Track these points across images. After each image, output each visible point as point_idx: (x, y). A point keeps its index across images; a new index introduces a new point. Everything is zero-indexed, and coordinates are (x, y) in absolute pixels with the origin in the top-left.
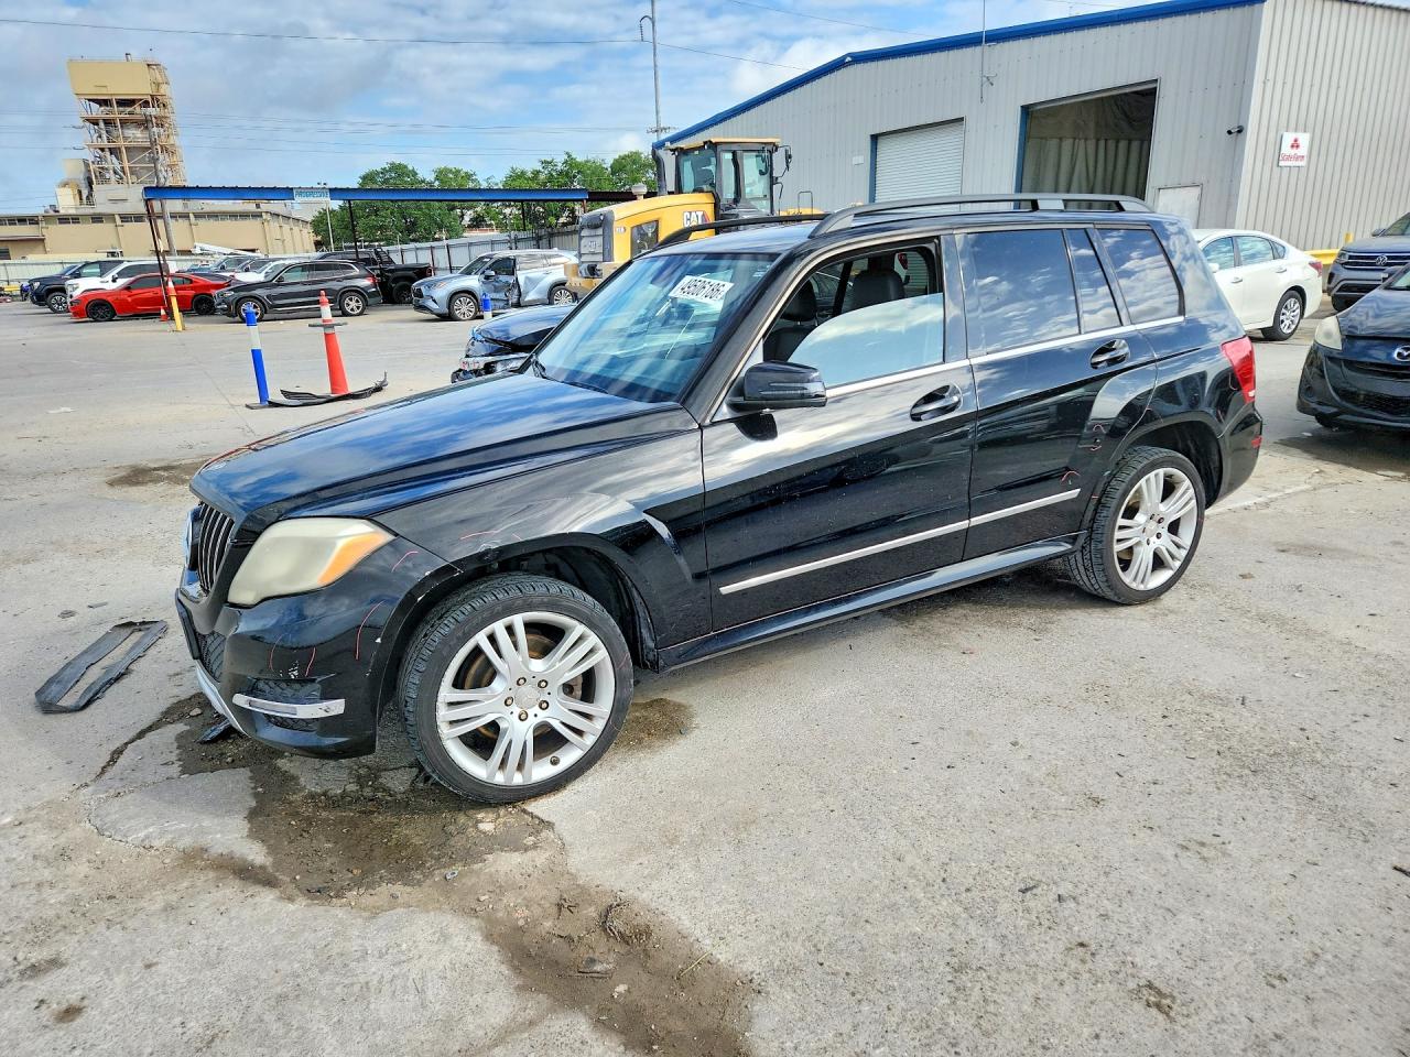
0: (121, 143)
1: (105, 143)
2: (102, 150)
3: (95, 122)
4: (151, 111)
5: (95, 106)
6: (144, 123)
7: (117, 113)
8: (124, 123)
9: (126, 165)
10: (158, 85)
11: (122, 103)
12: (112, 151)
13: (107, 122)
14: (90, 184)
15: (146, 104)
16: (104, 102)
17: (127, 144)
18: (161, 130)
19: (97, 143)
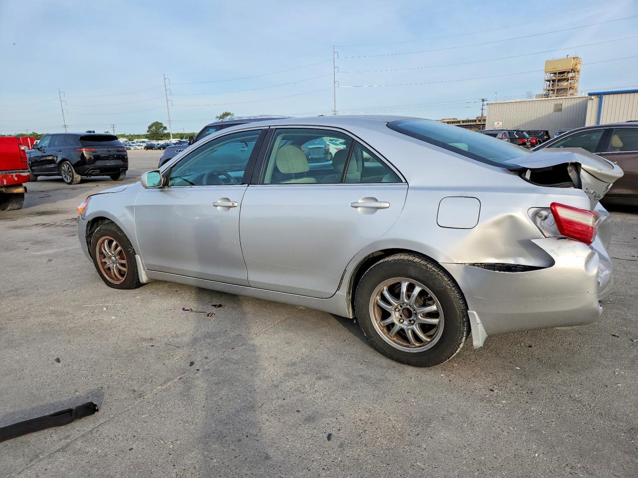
0: (556, 88)
1: (551, 88)
2: (549, 90)
3: (549, 81)
4: (570, 75)
5: (551, 75)
6: (567, 80)
7: (557, 77)
8: (559, 81)
9: (555, 95)
10: (576, 65)
11: (560, 73)
12: (552, 90)
13: (554, 81)
15: (569, 72)
16: (555, 74)
17: (558, 88)
18: (572, 81)
19: (548, 88)
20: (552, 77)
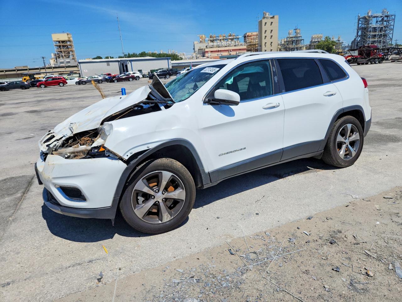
0: (62, 50)
1: (59, 50)
2: (58, 51)
3: (57, 46)
4: (68, 43)
5: (58, 43)
6: (67, 46)
7: (61, 44)
8: (63, 46)
9: (63, 54)
10: (69, 38)
11: (63, 42)
12: (60, 51)
13: (60, 46)
14: (57, 58)
15: (67, 42)
16: (59, 42)
17: (64, 50)
18: (71, 47)
19: (57, 50)
20: (58, 44)
